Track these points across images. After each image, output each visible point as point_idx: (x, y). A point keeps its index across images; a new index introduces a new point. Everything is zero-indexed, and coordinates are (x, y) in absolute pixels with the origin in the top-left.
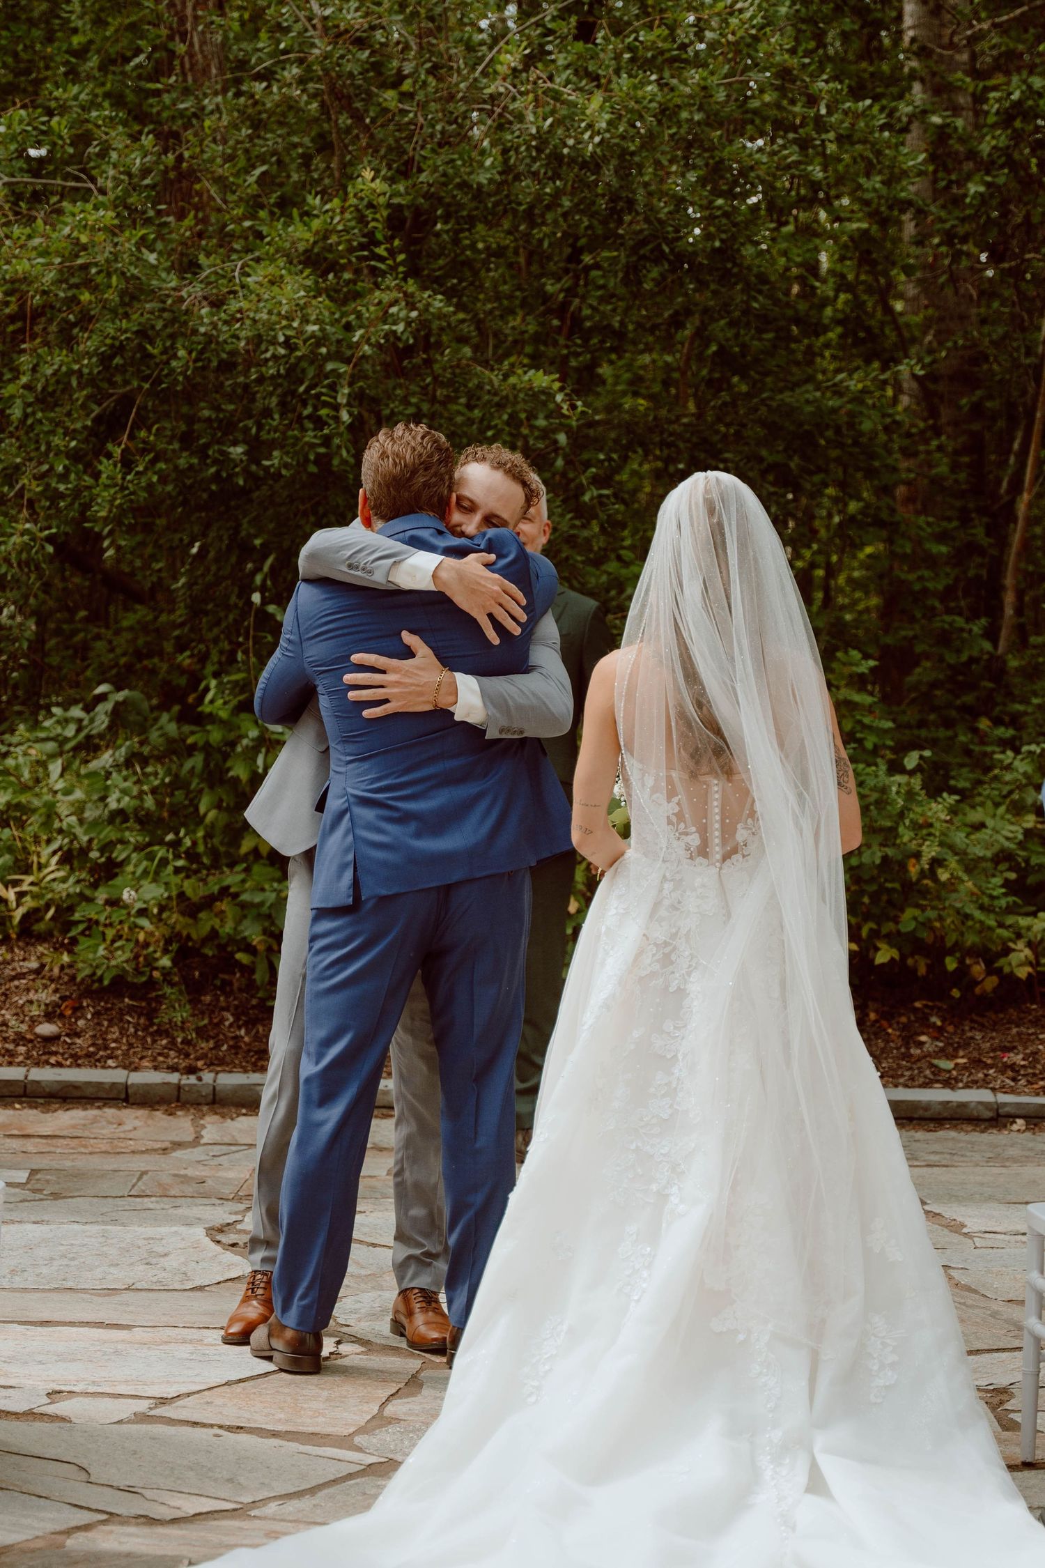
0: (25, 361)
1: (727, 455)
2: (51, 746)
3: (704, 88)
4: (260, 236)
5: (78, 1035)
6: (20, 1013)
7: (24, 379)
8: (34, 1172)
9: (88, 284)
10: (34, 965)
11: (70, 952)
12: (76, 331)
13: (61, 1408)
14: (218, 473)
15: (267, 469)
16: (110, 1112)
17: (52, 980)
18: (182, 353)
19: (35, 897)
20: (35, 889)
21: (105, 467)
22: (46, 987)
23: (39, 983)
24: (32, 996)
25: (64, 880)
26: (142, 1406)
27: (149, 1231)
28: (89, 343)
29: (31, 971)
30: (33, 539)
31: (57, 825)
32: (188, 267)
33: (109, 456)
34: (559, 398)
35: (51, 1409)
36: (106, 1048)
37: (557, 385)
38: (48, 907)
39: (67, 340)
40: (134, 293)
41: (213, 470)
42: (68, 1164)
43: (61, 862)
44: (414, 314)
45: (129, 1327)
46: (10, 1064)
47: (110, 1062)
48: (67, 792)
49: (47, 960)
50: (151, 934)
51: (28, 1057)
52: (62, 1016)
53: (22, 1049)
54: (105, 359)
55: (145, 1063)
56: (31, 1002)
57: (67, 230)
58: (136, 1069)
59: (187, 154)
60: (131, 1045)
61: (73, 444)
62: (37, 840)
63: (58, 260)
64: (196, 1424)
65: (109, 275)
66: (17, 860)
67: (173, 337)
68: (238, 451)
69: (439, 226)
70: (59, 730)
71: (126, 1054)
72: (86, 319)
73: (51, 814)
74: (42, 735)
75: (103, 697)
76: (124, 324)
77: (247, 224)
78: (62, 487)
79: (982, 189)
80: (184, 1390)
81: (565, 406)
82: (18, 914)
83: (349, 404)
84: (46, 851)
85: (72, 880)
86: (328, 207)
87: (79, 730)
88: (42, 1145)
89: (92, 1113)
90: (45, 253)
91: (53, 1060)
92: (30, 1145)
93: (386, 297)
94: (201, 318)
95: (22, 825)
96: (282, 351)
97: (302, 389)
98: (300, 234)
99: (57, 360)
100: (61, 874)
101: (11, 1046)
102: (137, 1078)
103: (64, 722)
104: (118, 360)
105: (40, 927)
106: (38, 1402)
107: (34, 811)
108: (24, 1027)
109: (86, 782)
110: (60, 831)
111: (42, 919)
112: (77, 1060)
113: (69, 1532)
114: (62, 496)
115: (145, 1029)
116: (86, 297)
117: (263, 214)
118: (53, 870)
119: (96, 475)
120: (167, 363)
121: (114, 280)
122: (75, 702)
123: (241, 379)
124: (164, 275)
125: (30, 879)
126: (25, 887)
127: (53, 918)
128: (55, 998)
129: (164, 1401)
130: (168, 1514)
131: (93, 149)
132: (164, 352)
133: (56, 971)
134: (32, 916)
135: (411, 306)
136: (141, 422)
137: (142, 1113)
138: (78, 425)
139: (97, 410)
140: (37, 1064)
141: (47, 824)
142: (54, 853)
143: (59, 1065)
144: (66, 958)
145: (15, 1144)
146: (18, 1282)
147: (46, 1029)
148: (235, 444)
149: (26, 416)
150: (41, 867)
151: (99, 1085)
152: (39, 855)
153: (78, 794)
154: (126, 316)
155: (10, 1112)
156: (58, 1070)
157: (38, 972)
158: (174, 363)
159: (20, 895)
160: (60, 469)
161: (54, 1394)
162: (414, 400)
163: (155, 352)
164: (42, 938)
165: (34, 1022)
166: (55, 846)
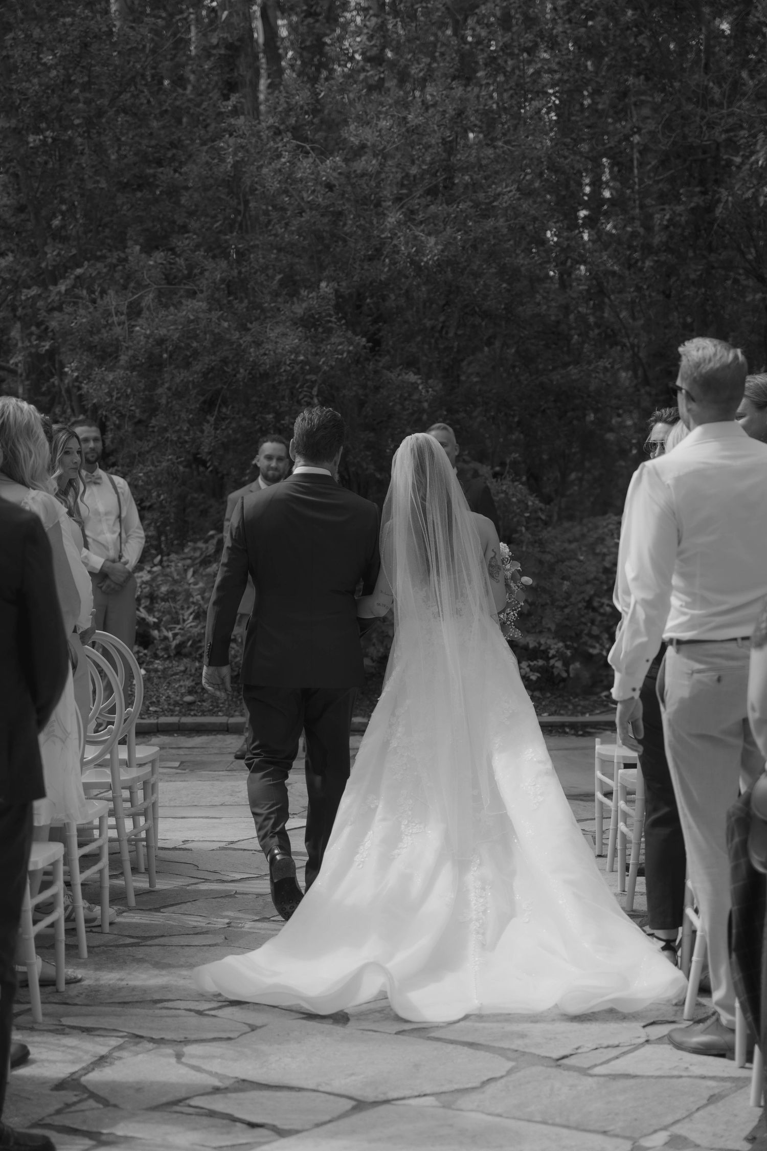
0: (167, 376)
1: (515, 408)
2: (189, 562)
3: (496, 228)
4: (278, 309)
5: (204, 701)
6: (176, 691)
7: (167, 385)
8: (182, 763)
9: (196, 337)
10: (182, 668)
11: (199, 662)
12: (191, 359)
13: (187, 846)
14: (261, 428)
15: (283, 425)
16: (220, 737)
17: (191, 675)
18: (242, 370)
19: (182, 635)
20: (182, 632)
21: (206, 427)
22: (188, 679)
23: (185, 677)
24: (182, 683)
25: (196, 627)
26: (223, 845)
27: (233, 783)
28: (198, 367)
29: (181, 672)
30: (173, 463)
31: (191, 600)
32: (244, 328)
33: (208, 422)
34: (420, 387)
35: (183, 847)
36: (218, 707)
37: (419, 381)
38: (189, 640)
39: (188, 365)
40: (218, 340)
41: (258, 427)
42: (198, 758)
43: (195, 618)
44: (351, 348)
45: (220, 818)
46: (172, 715)
47: (220, 714)
48: (196, 583)
49: (188, 665)
50: (238, 651)
51: (180, 712)
52: (196, 692)
53: (177, 708)
54: (205, 375)
55: (237, 713)
56: (181, 686)
57: (184, 313)
58: (232, 716)
59: (243, 270)
60: (230, 705)
61: (191, 416)
62: (182, 608)
63: (180, 327)
64: (245, 850)
65: (205, 334)
66: (173, 618)
67: (237, 362)
68: (270, 417)
69: (368, 300)
70: (192, 554)
71: (227, 709)
72: (196, 354)
73: (189, 595)
74: (184, 556)
75: (212, 537)
76: (213, 358)
77: (273, 305)
78: (187, 438)
79: (651, 264)
80: (241, 838)
81: (423, 391)
82: (174, 643)
83: (317, 396)
84: (187, 613)
85: (200, 627)
86: (311, 296)
87: (201, 554)
88: (187, 751)
89: (211, 737)
90: (174, 323)
91: (192, 713)
92: (181, 752)
93: (337, 341)
94: (250, 353)
95: (175, 600)
96: (289, 368)
97: (298, 386)
98: (299, 309)
99: (182, 376)
100: (193, 624)
101: (172, 707)
102: (232, 720)
103: (195, 549)
104: (210, 375)
105: (186, 651)
106: (179, 844)
107: (179, 593)
108: (178, 698)
109: (205, 579)
110: (193, 603)
111: (185, 647)
112: (203, 714)
113: (188, 885)
114: (186, 442)
115: (237, 697)
116: (195, 344)
117: (280, 300)
118: (190, 622)
119: (202, 431)
120: (235, 376)
121: (208, 336)
122: (200, 539)
123: (271, 382)
124: (233, 332)
125: (179, 626)
126: (177, 631)
127: (191, 646)
128: (193, 684)
129: (232, 843)
130: (229, 878)
131: (196, 271)
132: (234, 370)
133: (193, 671)
134: (181, 645)
135: (351, 343)
136: (225, 403)
137: (235, 736)
138: (193, 407)
139: (202, 399)
140: (185, 715)
141: (186, 600)
142: (191, 614)
143: (195, 715)
144: (197, 664)
145: (174, 751)
146: (172, 804)
147: (189, 698)
148: (269, 413)
149: (168, 403)
150: (184, 621)
151: (214, 724)
152: (183, 615)
153: (201, 585)
154: (215, 353)
155: (171, 738)
156: (194, 718)
157: (184, 672)
158: (238, 376)
159: (175, 635)
160: (185, 428)
161: (185, 842)
162: (354, 388)
163: (229, 370)
164: (186, 656)
165: (183, 695)
166: (191, 610)
